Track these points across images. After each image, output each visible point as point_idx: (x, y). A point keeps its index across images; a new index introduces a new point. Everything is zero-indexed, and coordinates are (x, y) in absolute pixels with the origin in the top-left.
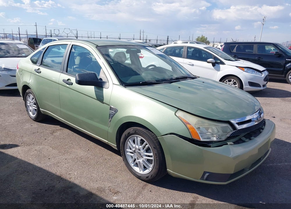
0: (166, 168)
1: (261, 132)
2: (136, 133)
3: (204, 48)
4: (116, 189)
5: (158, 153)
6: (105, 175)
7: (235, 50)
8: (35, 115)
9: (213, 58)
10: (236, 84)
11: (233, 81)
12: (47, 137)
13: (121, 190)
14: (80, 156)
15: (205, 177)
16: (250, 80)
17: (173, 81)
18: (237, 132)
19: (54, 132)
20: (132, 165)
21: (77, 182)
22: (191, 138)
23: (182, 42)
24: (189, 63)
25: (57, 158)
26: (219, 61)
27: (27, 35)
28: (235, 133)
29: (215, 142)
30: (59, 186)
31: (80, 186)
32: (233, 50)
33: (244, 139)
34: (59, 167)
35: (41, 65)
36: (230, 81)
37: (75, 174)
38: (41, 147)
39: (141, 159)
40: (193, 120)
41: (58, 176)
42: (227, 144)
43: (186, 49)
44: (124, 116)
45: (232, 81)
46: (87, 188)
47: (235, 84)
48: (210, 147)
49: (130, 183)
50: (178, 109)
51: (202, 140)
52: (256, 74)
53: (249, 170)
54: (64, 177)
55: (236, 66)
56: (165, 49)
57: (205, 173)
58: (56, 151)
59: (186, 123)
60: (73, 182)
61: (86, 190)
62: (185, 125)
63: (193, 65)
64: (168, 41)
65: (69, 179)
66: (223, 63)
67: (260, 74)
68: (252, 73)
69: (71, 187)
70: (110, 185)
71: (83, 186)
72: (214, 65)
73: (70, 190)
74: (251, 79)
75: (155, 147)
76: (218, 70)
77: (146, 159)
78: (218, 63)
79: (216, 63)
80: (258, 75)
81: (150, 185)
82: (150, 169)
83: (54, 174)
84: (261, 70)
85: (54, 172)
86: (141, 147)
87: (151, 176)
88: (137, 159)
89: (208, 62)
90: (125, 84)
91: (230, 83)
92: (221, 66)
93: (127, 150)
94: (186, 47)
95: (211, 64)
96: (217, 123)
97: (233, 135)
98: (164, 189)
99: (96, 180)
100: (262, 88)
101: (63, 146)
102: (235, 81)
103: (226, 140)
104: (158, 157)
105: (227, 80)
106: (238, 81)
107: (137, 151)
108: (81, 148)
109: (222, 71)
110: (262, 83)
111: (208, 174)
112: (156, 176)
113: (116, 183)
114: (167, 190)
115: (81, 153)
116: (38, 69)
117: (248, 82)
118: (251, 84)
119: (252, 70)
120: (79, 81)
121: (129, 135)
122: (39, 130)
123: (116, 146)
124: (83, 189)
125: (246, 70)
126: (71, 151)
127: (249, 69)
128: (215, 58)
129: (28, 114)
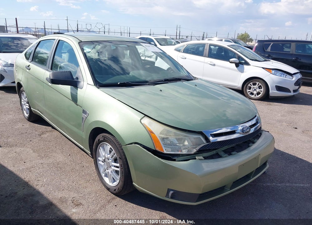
0: (132, 182)
1: (249, 146)
2: (104, 141)
3: (228, 46)
4: (80, 201)
5: (123, 164)
6: (75, 184)
7: (269, 49)
8: (28, 115)
9: (237, 58)
10: (262, 89)
11: (259, 84)
12: (34, 138)
13: (83, 202)
14: (58, 161)
15: (170, 195)
16: (278, 84)
17: (159, 83)
18: (210, 145)
19: (43, 133)
20: (103, 175)
21: (42, 190)
22: (154, 149)
23: (217, 39)
24: (211, 62)
25: (34, 162)
26: (244, 62)
27: (59, 30)
28: (207, 146)
29: (183, 155)
30: (21, 192)
31: (43, 195)
32: (267, 49)
33: (222, 153)
34: (30, 172)
35: (32, 61)
36: (254, 84)
37: (45, 181)
38: (22, 149)
39: (110, 169)
40: (157, 129)
41: (26, 182)
42: (195, 159)
43: (208, 47)
44: (94, 121)
45: (257, 84)
46: (50, 197)
47: (260, 88)
48: (175, 160)
49: (98, 195)
50: (145, 115)
51: (165, 152)
52: (286, 77)
53: (230, 190)
54: (31, 183)
55: (262, 68)
56: (185, 47)
57: (169, 190)
58: (36, 154)
59: (150, 131)
60: (38, 189)
61: (48, 200)
62: (149, 134)
63: (214, 65)
64: (203, 37)
65: (35, 186)
66: (247, 64)
67: (291, 77)
68: (281, 76)
69: (33, 195)
70: (75, 195)
71: (46, 194)
72: (237, 65)
73: (31, 198)
74: (280, 82)
75: (120, 157)
76: (242, 71)
77: (113, 170)
78: (242, 64)
79: (241, 63)
80: (288, 78)
81: (118, 199)
82: (118, 181)
83: (22, 180)
84: (292, 73)
85: (23, 178)
86: (110, 156)
87: (118, 189)
88: (107, 169)
89: (231, 62)
90: (99, 84)
91: (255, 87)
92: (245, 66)
93: (99, 158)
94: (209, 45)
95: (234, 65)
96: (186, 133)
97: (204, 148)
98: (132, 204)
99: (63, 188)
100: (292, 94)
101: (45, 150)
102: (260, 84)
103: (195, 154)
104: (123, 168)
105: (251, 83)
106: (264, 85)
107: (106, 160)
108: (62, 152)
109: (245, 72)
110: (292, 87)
111: (172, 192)
112: (123, 189)
113: (83, 194)
114: (134, 205)
115: (60, 158)
116: (29, 66)
117: (276, 86)
118: (279, 88)
119: (281, 72)
120: (52, 79)
121: (100, 142)
122: (29, 130)
123: (90, 153)
124: (45, 198)
125: (273, 72)
126: (51, 156)
127: (278, 71)
128: (239, 58)
129: (23, 113)
